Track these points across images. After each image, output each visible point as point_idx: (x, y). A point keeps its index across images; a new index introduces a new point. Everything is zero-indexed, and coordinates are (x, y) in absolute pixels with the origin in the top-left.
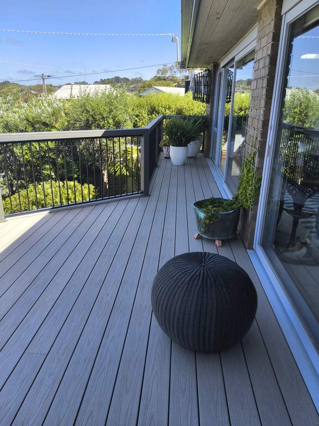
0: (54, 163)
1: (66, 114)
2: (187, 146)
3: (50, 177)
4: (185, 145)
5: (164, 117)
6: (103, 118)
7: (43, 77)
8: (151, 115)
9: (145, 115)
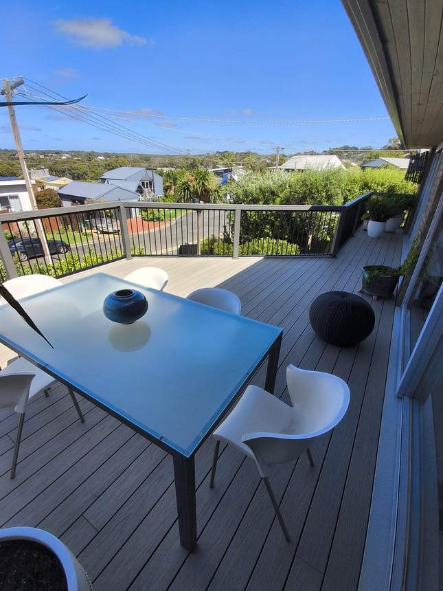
0: (272, 225)
1: (289, 186)
2: (385, 221)
3: (268, 235)
4: (384, 220)
5: (375, 193)
6: (318, 191)
7: (278, 149)
8: (363, 190)
9: (357, 191)
